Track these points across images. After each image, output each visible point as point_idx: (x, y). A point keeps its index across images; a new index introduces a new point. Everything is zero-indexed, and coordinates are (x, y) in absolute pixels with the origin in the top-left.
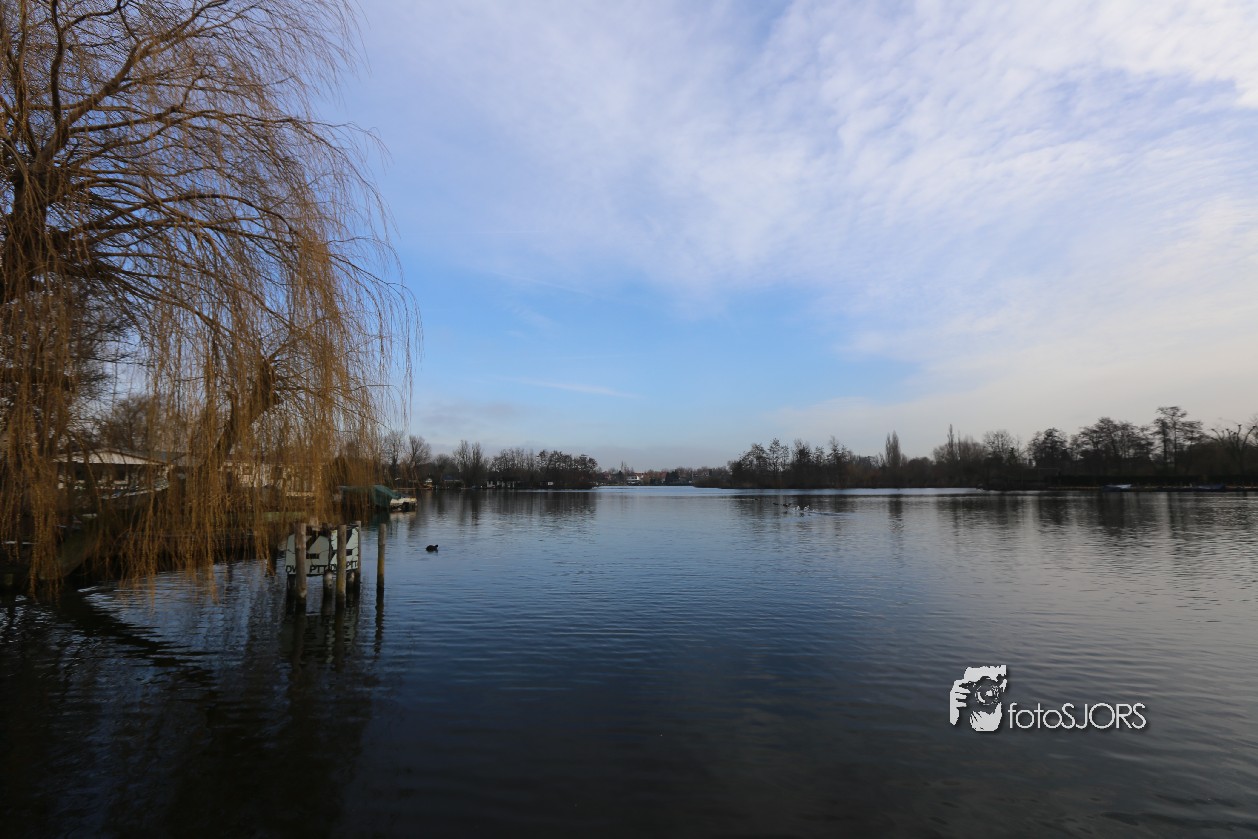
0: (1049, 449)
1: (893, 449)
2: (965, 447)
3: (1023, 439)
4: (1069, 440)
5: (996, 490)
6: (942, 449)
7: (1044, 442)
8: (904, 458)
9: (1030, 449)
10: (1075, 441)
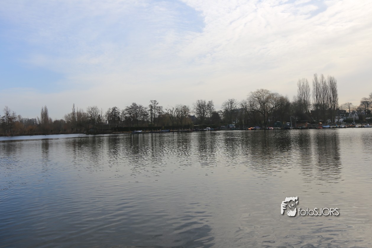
0: (113, 115)
1: (45, 115)
2: (79, 114)
3: (103, 111)
4: (121, 112)
5: (91, 134)
6: (69, 115)
7: (112, 113)
8: (51, 120)
9: (106, 116)
10: (123, 112)
